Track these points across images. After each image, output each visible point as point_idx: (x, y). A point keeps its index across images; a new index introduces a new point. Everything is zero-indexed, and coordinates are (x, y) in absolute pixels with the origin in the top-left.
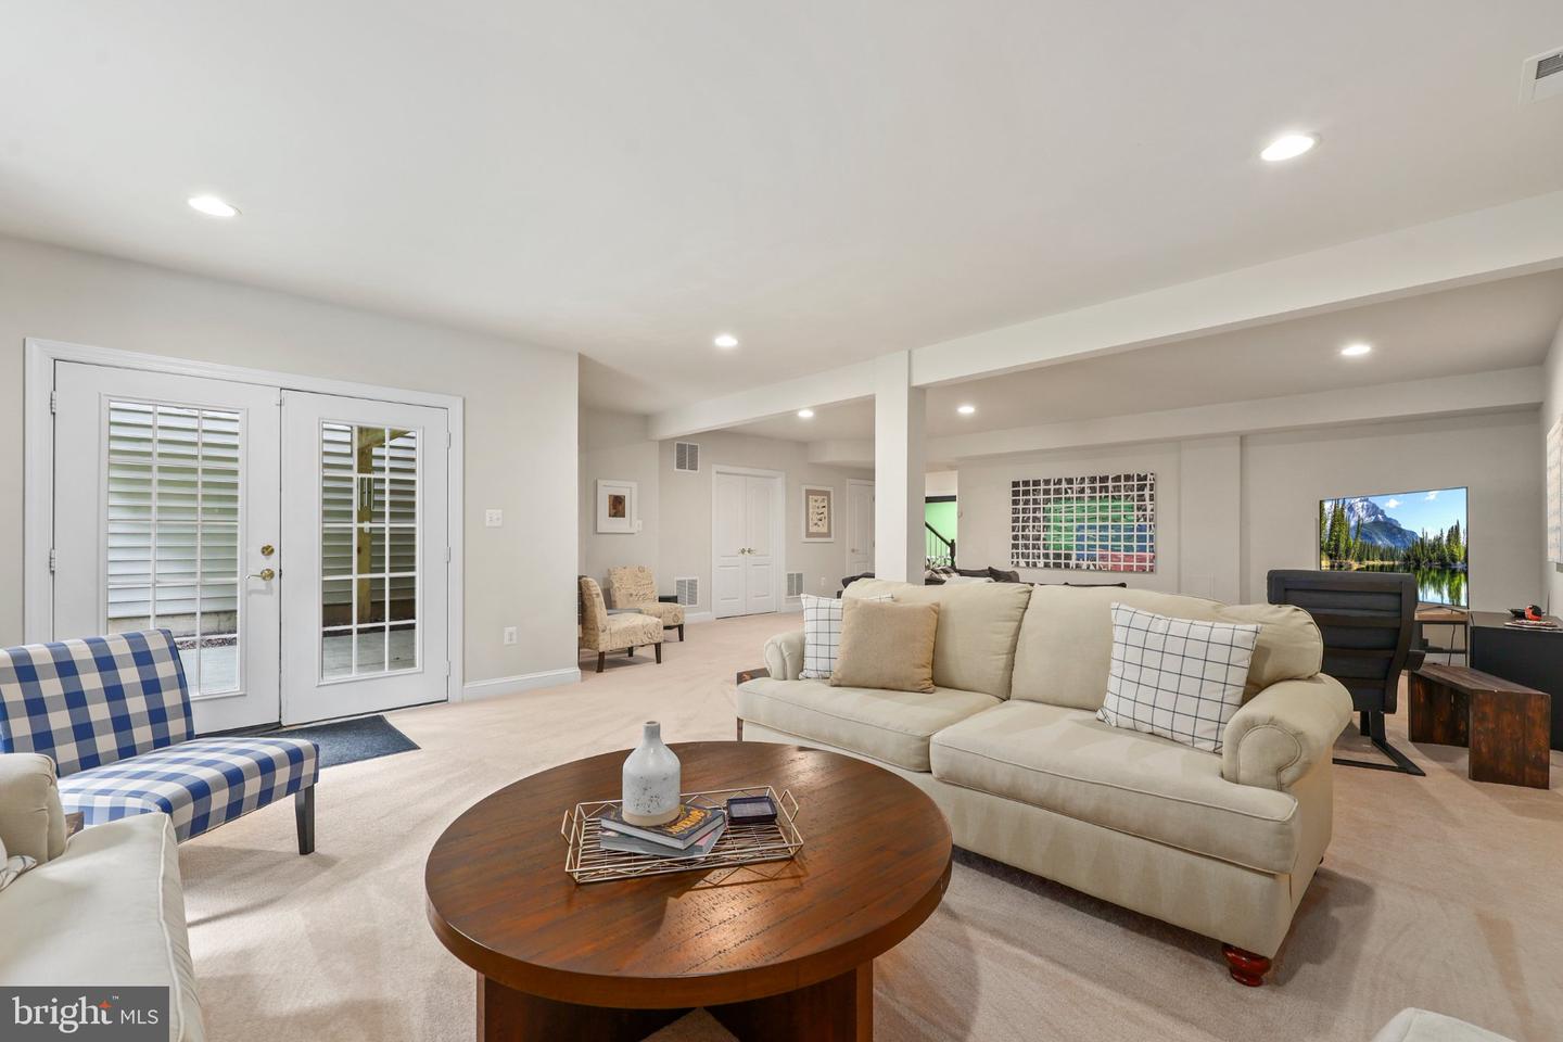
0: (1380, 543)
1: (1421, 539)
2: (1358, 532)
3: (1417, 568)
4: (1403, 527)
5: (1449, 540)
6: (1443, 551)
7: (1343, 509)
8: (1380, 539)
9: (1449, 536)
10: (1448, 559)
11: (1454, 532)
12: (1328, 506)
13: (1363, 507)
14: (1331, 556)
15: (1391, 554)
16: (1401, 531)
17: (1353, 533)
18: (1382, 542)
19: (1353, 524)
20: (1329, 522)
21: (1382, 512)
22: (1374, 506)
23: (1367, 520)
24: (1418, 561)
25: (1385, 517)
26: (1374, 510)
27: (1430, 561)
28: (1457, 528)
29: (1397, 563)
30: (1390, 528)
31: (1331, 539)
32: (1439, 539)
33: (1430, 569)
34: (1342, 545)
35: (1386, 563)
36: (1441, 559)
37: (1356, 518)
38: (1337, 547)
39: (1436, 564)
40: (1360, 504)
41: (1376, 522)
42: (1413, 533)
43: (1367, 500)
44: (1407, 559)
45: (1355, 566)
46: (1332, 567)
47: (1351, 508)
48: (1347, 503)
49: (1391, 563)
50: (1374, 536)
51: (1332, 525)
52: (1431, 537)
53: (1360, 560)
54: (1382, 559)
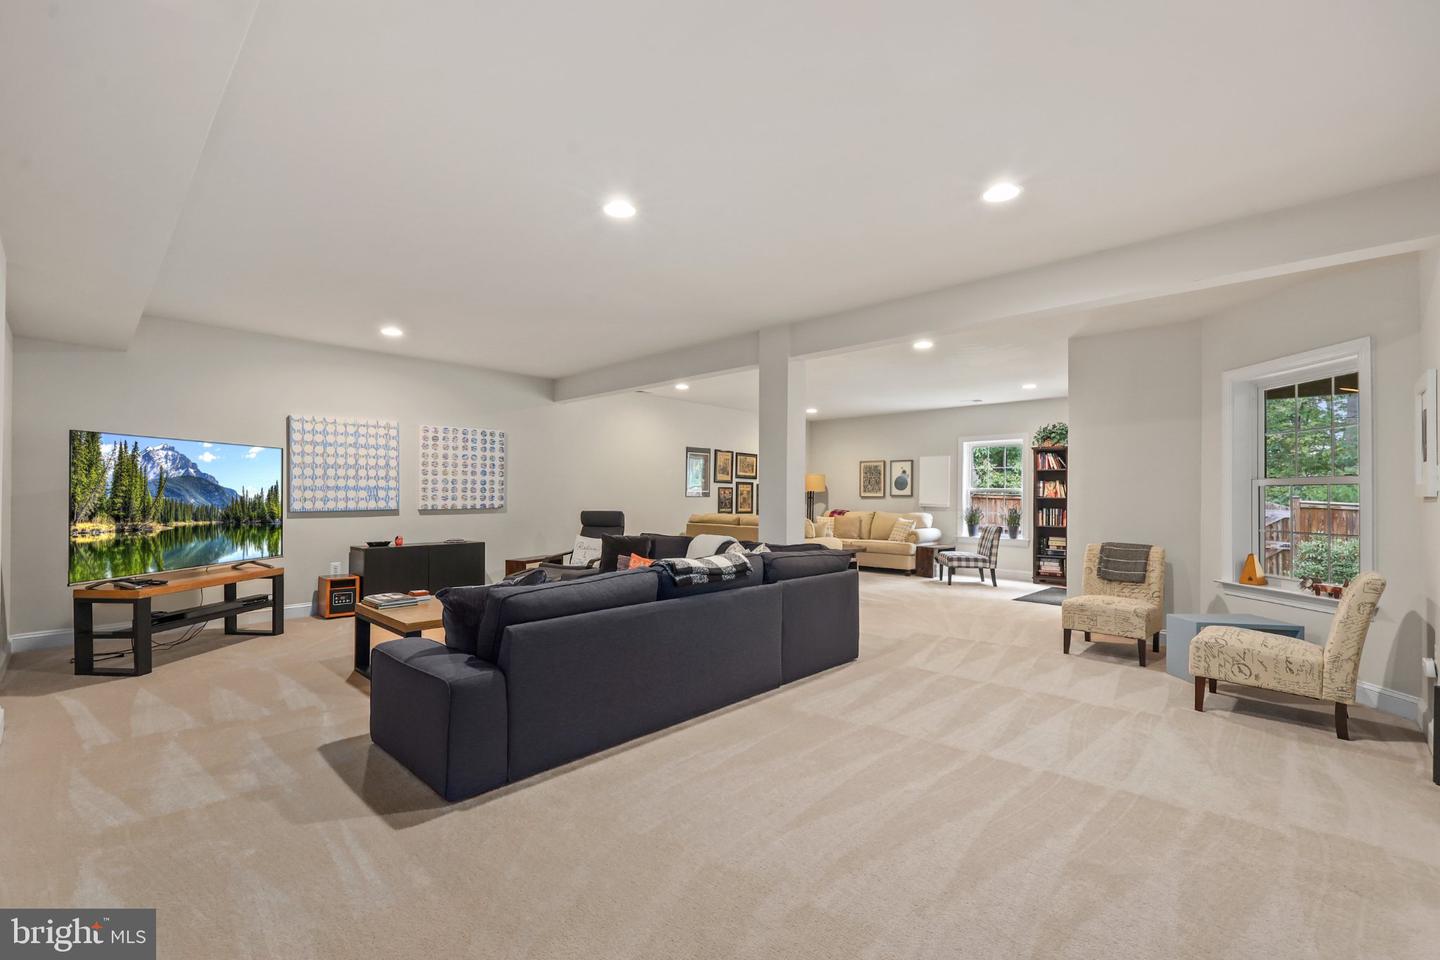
0: (192, 501)
1: (242, 498)
2: (160, 487)
3: (237, 526)
4: (221, 484)
5: (269, 498)
6: (263, 509)
7: (134, 457)
8: (192, 496)
9: (269, 495)
10: (268, 517)
11: (274, 491)
12: (107, 449)
13: (166, 457)
14: (117, 518)
15: (208, 514)
16: (218, 488)
17: (152, 490)
18: (196, 500)
19: (151, 476)
20: (110, 474)
21: (194, 466)
22: (183, 457)
23: (174, 474)
24: (238, 520)
25: (197, 471)
26: (183, 462)
27: (251, 519)
28: (276, 487)
29: (214, 523)
30: (206, 485)
31: (115, 495)
32: (259, 498)
33: (251, 527)
34: (136, 504)
35: (201, 523)
36: (262, 517)
37: (157, 470)
38: (126, 507)
39: (257, 523)
40: (162, 454)
41: (187, 477)
42: (232, 491)
43: (172, 449)
44: (226, 517)
45: (159, 528)
46: (120, 531)
47: (148, 457)
48: (141, 449)
49: (208, 523)
50: (184, 493)
51: (117, 477)
52: (251, 496)
53: (165, 520)
54: (196, 520)
